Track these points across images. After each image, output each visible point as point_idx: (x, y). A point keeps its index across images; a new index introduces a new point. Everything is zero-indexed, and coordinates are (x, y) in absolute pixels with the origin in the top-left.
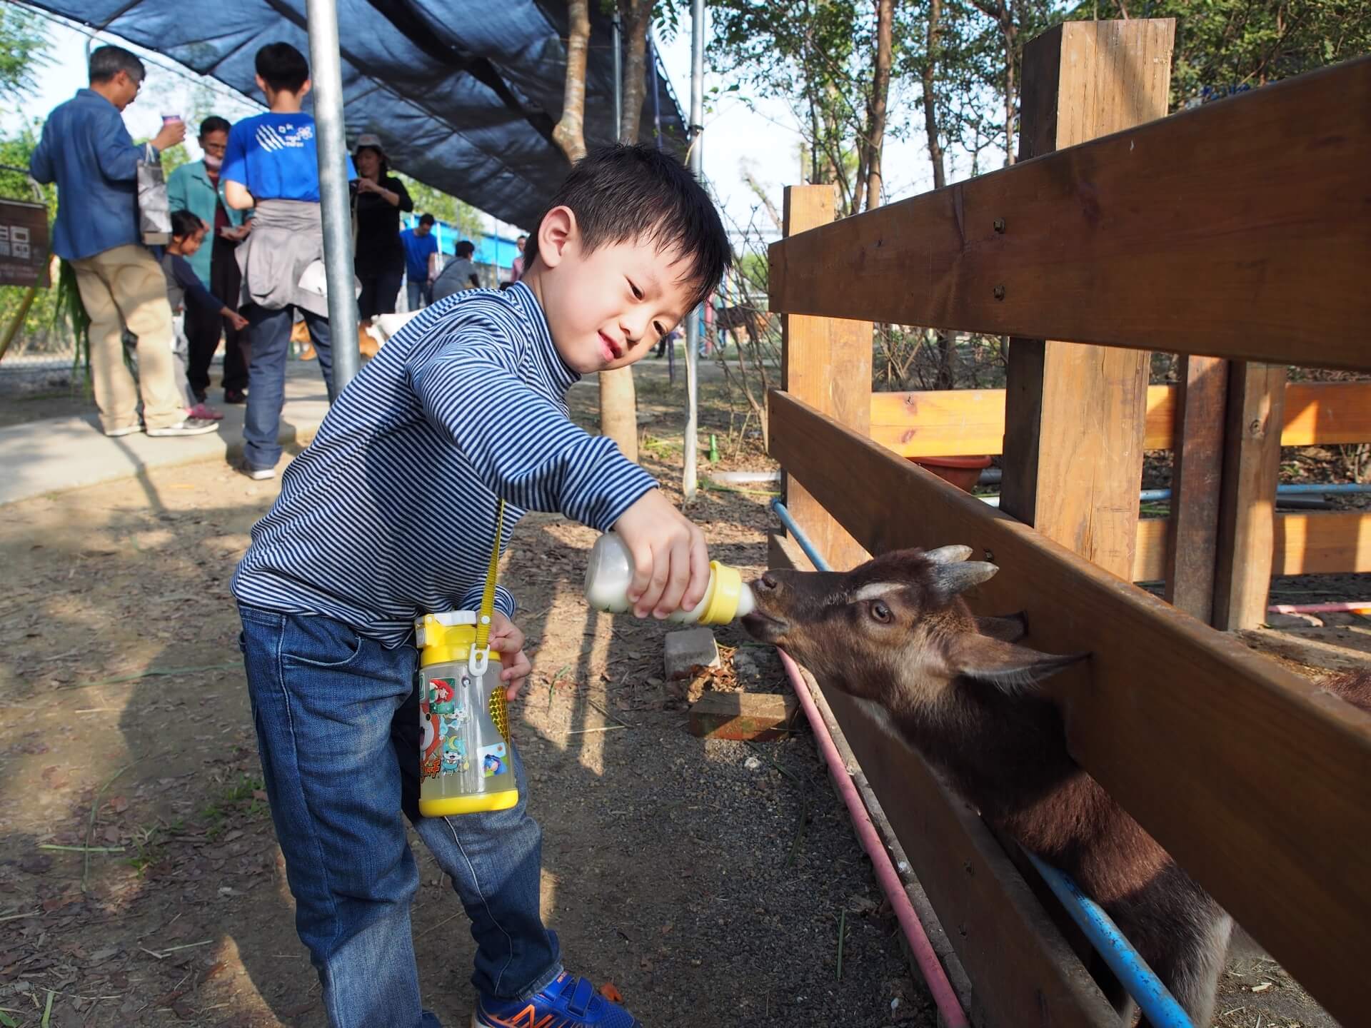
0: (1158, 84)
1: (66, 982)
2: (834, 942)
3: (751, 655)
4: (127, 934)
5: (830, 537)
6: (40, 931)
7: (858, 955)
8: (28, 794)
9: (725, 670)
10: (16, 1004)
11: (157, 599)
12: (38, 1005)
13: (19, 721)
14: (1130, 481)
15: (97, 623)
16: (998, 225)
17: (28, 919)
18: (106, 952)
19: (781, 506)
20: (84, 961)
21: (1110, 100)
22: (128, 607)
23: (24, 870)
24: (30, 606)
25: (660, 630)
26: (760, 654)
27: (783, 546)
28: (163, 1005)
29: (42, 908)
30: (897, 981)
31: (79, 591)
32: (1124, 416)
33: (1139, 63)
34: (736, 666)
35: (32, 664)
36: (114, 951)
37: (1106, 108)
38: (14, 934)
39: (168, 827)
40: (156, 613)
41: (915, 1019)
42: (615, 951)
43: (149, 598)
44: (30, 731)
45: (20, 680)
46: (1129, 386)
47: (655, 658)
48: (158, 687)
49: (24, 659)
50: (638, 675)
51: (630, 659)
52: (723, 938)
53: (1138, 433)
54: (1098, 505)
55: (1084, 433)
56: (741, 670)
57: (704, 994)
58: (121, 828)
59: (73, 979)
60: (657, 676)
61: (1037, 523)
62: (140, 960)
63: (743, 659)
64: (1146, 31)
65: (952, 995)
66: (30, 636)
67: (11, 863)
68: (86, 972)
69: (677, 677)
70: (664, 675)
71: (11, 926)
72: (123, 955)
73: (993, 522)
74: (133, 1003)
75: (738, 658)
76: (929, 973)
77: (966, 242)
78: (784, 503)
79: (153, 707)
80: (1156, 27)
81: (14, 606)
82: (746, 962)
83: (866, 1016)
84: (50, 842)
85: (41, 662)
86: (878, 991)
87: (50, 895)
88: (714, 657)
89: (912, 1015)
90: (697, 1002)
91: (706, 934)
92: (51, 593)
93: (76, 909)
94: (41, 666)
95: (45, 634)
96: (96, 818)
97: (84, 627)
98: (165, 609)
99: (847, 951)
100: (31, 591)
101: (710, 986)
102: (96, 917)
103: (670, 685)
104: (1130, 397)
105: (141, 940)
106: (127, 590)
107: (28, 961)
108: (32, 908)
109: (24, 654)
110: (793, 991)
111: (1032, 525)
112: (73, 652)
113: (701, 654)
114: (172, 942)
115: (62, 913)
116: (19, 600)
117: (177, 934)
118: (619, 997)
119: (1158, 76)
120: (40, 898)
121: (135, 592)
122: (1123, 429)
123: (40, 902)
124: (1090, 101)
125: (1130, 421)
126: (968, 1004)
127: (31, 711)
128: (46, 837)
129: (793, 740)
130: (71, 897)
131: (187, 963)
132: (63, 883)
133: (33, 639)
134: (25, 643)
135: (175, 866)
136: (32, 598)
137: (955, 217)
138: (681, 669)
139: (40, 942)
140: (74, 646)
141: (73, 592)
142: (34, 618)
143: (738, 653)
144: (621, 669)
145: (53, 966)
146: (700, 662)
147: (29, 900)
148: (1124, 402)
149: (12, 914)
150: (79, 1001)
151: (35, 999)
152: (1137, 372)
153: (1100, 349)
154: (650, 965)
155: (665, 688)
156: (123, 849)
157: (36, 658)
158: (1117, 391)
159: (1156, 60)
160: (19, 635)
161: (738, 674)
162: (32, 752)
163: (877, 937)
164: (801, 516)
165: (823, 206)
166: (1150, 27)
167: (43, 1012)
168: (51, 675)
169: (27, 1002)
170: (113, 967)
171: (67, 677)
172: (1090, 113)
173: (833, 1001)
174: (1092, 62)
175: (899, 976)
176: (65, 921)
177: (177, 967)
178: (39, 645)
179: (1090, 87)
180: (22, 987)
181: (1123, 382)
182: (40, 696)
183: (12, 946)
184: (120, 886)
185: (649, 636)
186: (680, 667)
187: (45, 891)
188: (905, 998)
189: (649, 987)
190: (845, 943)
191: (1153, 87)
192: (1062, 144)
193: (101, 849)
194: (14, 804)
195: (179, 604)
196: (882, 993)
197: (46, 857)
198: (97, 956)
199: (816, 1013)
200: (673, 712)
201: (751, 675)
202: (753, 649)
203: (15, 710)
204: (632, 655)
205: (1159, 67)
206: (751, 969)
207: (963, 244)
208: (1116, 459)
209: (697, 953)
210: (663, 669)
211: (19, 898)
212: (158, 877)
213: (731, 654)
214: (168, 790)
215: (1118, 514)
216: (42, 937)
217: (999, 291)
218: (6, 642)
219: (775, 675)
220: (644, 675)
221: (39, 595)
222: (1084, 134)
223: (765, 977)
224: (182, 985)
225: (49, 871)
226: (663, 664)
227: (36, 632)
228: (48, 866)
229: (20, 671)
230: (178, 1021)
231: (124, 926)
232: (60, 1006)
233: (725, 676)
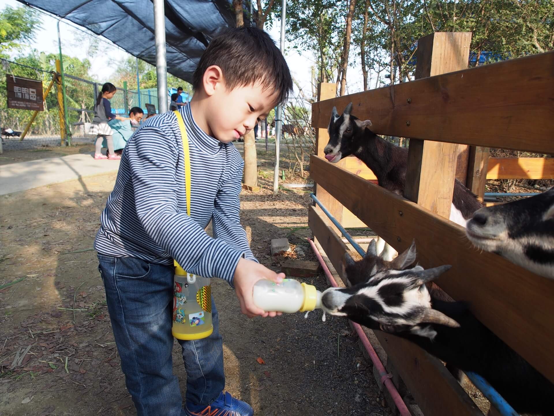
0: (465, 54)
1: (72, 354)
2: (336, 345)
3: (301, 248)
4: (91, 338)
5: (330, 207)
6: (60, 337)
7: (345, 349)
8: (51, 290)
9: (293, 253)
10: (55, 361)
11: (89, 224)
12: (63, 361)
13: (45, 265)
14: (450, 189)
15: (68, 232)
16: (409, 100)
17: (55, 333)
18: (84, 344)
19: (314, 196)
20: (77, 347)
21: (449, 59)
22: (79, 226)
23: (52, 316)
24: (44, 225)
25: (268, 239)
26: (304, 247)
27: (315, 210)
28: (106, 362)
29: (60, 329)
30: (358, 358)
31: (61, 220)
32: (449, 167)
33: (459, 47)
34: (296, 252)
35: (47, 245)
36: (87, 344)
37: (448, 62)
38: (51, 338)
39: (101, 302)
40: (89, 229)
41: (365, 370)
42: (261, 347)
43: (86, 223)
44: (49, 268)
45: (43, 251)
46: (451, 156)
47: (267, 248)
48: (93, 254)
49: (44, 244)
50: (261, 254)
51: (258, 248)
52: (298, 343)
53: (453, 172)
54: (439, 196)
55: (435, 172)
56: (298, 253)
57: (292, 361)
58: (85, 302)
59: (74, 353)
60: (268, 255)
61: (418, 202)
62: (97, 347)
63: (298, 249)
64: (462, 36)
65: (380, 362)
66: (45, 236)
67: (48, 314)
68: (78, 351)
69: (276, 255)
70: (271, 254)
71: (50, 335)
72: (90, 345)
73: (403, 201)
74: (96, 362)
75: (297, 249)
76: (371, 355)
77: (395, 105)
78: (315, 194)
79: (92, 261)
80: (465, 35)
81: (38, 225)
82: (306, 351)
83: (349, 369)
84: (61, 307)
85: (50, 245)
86: (352, 361)
87: (62, 325)
88: (289, 248)
89: (364, 369)
90: (290, 364)
91: (291, 342)
92: (51, 221)
93: (72, 330)
94: (50, 246)
95: (50, 235)
96: (76, 299)
97: (64, 233)
98: (92, 227)
99: (341, 348)
100: (43, 220)
101: (294, 359)
102: (79, 333)
103: (273, 258)
104: (451, 160)
105: (96, 340)
106: (78, 220)
107: (57, 347)
108: (57, 329)
109: (44, 242)
110: (322, 361)
111: (417, 203)
112: (61, 241)
113: (284, 247)
114: (107, 341)
115: (67, 331)
116: (40, 223)
117: (108, 339)
118: (264, 362)
119: (465, 52)
120: (59, 325)
121: (81, 221)
122: (448, 171)
123: (59, 327)
124: (442, 59)
125: (451, 168)
126: (385, 364)
127: (49, 262)
128: (59, 305)
129: (318, 277)
130: (70, 326)
131: (113, 349)
132: (67, 321)
133: (46, 237)
134: (44, 238)
135: (105, 316)
136: (44, 222)
137: (391, 97)
138: (277, 252)
139: (61, 341)
140: (61, 240)
141: (59, 220)
142: (46, 229)
143: (297, 247)
144: (256, 252)
145: (66, 349)
146: (284, 250)
147: (55, 326)
148: (449, 162)
149: (50, 331)
150: (77, 360)
151: (62, 360)
152: (454, 152)
153: (442, 143)
154: (273, 352)
155: (271, 259)
156: (86, 310)
157: (48, 243)
158: (447, 158)
159: (465, 46)
160: (41, 235)
161: (297, 254)
162: (51, 276)
163: (351, 344)
164: (321, 199)
165: (332, 90)
166: (463, 35)
167: (65, 364)
168: (54, 250)
169: (59, 361)
170: (87, 349)
171: (60, 250)
172: (442, 63)
173: (337, 364)
174: (443, 46)
175: (359, 356)
176: (69, 334)
177: (109, 350)
178: (49, 239)
179: (443, 55)
180: (56, 355)
181: (449, 155)
182: (52, 257)
183: (51, 342)
184: (86, 322)
185: (265, 240)
186: (277, 251)
187: (61, 323)
188: (361, 363)
189: (274, 359)
190: (340, 346)
191: (464, 56)
192: (433, 74)
193: (78, 310)
194: (47, 293)
195: (97, 225)
196: (354, 361)
197: (60, 312)
198: (81, 345)
199: (331, 368)
200: (275, 267)
201: (302, 255)
202: (302, 246)
203: (43, 261)
204: (259, 247)
205: (466, 49)
206: (308, 353)
207: (394, 107)
208: (446, 181)
209: (289, 348)
210: (271, 252)
211: (52, 325)
212: (99, 320)
213: (294, 247)
214: (100, 290)
215: (445, 200)
216: (61, 339)
217: (408, 123)
218: (37, 237)
219: (310, 255)
220: (264, 254)
221: (47, 221)
222: (440, 71)
223: (313, 356)
224: (112, 356)
225: (61, 316)
226: (270, 250)
227: (47, 234)
228: (60, 315)
229: (43, 248)
230: (112, 368)
231: (89, 336)
232: (70, 362)
233: (293, 255)
